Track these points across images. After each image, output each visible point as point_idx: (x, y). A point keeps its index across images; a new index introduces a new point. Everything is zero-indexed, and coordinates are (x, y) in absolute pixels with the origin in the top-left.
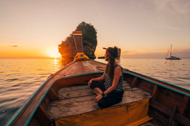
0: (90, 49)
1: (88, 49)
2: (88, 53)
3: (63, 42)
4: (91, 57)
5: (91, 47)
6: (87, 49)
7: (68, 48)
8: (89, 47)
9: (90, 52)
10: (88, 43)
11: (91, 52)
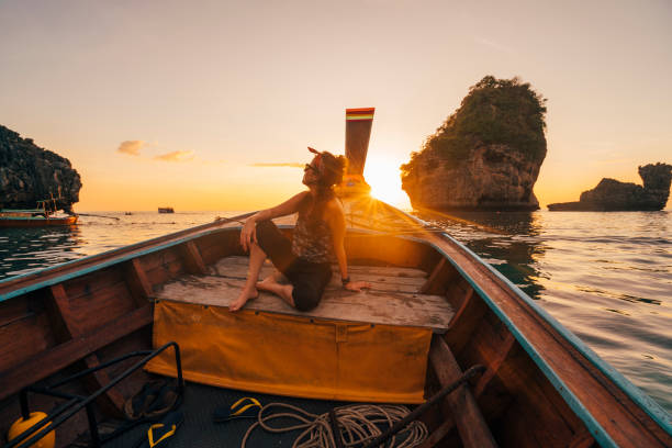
0: (517, 173)
1: (507, 174)
2: (508, 188)
3: (416, 157)
4: (519, 203)
5: (519, 167)
6: (501, 175)
7: (433, 176)
8: (512, 168)
9: (515, 184)
10: (507, 151)
11: (520, 187)
